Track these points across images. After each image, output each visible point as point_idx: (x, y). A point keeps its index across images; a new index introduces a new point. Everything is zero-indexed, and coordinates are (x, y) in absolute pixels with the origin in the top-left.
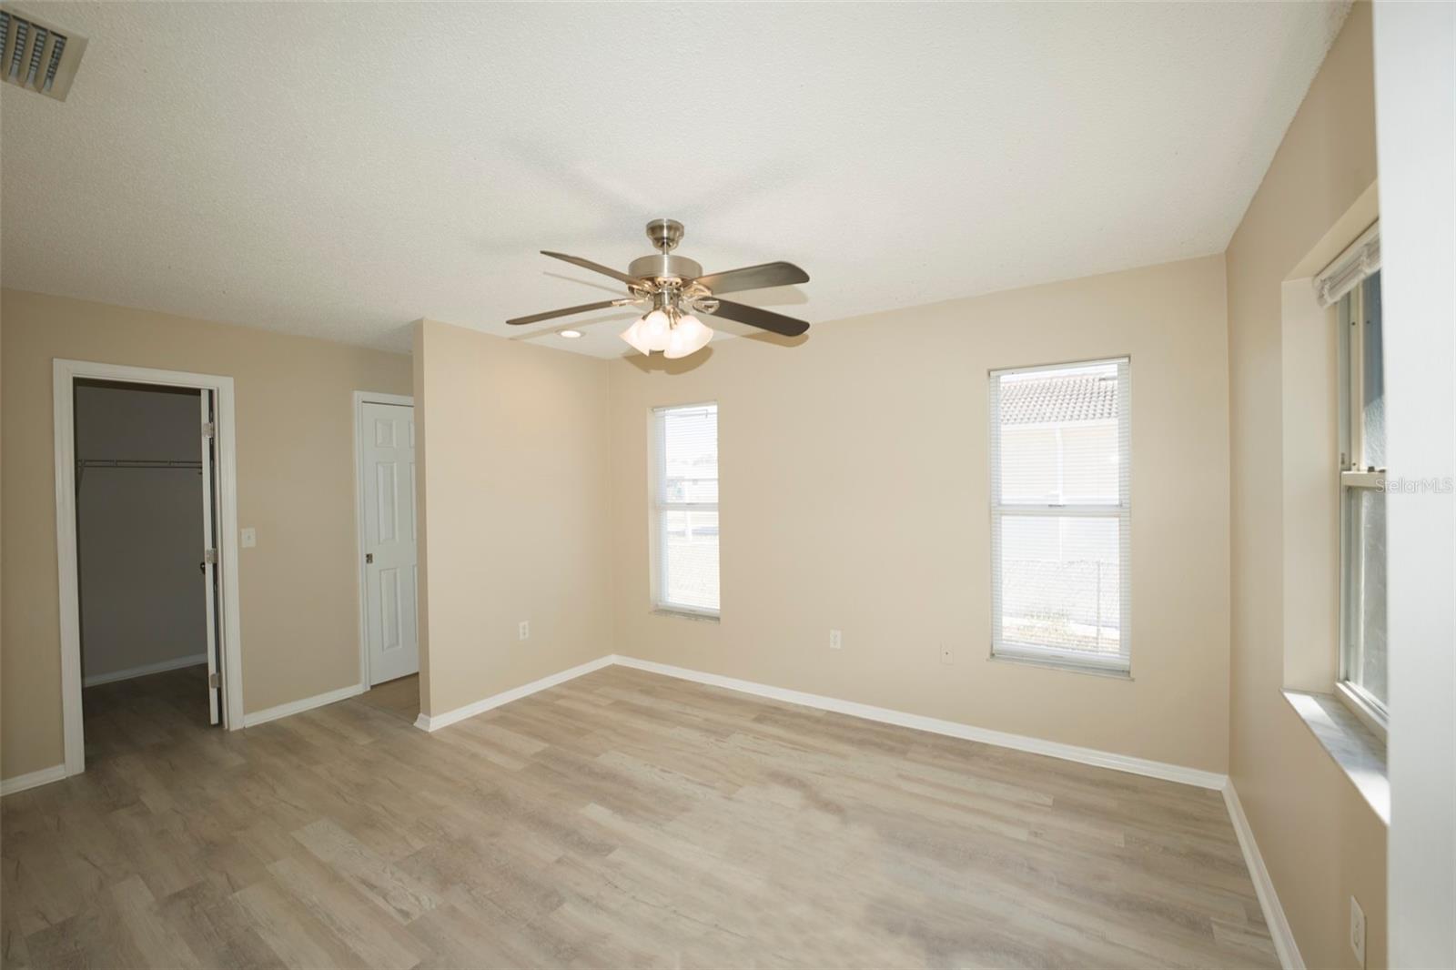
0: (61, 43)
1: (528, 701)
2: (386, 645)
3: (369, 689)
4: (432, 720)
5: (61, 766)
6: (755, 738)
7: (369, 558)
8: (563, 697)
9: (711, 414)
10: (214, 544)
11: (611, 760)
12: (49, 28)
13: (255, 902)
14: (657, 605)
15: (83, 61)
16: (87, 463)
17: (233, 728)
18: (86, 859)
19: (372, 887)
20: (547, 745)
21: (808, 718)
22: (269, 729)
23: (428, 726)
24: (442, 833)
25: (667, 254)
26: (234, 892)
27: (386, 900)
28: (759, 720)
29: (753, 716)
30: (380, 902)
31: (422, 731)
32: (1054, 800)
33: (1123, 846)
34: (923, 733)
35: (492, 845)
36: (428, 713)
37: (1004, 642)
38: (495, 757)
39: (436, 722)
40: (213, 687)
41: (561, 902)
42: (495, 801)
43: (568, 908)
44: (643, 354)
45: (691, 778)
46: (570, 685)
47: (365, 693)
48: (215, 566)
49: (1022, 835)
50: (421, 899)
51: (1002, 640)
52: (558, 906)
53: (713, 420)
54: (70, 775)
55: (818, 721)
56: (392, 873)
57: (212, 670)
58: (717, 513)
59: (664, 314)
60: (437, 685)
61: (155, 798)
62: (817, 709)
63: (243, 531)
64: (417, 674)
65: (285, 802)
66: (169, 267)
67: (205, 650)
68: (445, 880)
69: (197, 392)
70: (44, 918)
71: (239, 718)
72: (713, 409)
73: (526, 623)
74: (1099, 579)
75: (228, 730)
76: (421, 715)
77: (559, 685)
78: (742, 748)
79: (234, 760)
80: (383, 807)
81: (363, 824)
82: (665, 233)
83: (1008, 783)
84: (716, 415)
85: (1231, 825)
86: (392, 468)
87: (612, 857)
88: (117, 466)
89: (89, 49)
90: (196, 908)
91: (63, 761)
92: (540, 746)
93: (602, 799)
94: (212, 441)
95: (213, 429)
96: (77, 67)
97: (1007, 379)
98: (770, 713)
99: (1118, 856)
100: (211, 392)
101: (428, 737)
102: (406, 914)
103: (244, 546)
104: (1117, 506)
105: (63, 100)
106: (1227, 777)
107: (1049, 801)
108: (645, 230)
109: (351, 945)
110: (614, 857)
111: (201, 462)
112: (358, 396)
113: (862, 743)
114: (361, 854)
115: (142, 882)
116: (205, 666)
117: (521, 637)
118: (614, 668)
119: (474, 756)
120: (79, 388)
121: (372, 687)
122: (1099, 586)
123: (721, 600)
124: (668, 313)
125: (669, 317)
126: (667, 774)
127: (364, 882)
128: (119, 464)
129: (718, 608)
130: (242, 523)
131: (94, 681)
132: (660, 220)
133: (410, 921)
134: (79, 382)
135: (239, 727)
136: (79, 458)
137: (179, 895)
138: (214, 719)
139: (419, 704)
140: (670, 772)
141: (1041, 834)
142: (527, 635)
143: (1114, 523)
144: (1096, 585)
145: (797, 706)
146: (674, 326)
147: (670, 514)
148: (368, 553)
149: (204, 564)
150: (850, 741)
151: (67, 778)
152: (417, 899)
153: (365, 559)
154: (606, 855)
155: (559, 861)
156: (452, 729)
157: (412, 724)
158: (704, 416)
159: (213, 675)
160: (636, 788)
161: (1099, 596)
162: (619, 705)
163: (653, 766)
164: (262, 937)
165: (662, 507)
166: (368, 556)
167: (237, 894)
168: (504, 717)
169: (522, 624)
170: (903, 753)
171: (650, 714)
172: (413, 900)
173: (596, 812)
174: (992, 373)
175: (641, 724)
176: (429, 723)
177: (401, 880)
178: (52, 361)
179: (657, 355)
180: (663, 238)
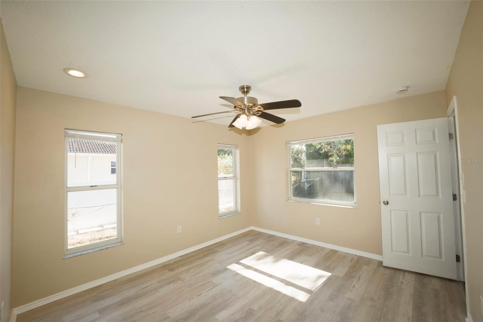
25: (246, 96)
82: (245, 90)
124: (247, 115)
125: (247, 116)
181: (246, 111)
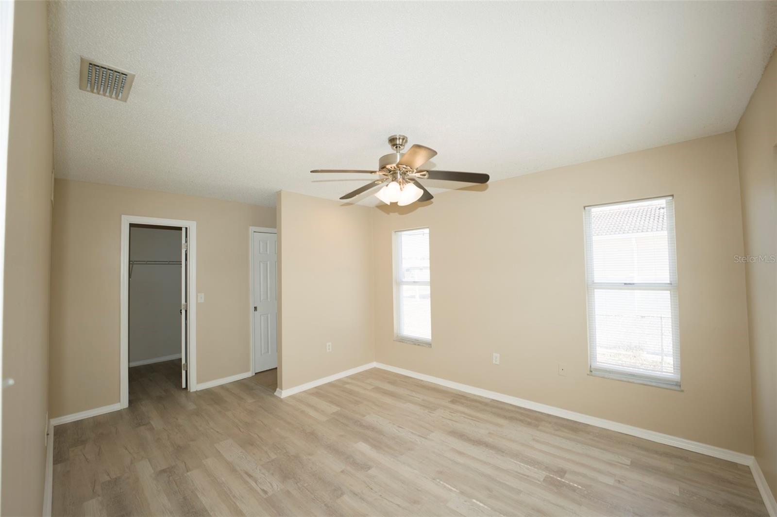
0: (126, 77)
1: (331, 384)
2: (263, 352)
3: (254, 374)
4: (283, 392)
5: (119, 404)
6: (450, 412)
7: (256, 308)
8: (348, 383)
9: (426, 234)
10: (186, 301)
11: (371, 419)
12: (120, 72)
13: (196, 477)
14: (398, 336)
15: (133, 84)
16: (135, 263)
17: (191, 391)
18: (126, 449)
19: (250, 476)
20: (339, 409)
21: (481, 403)
22: (208, 392)
23: (281, 395)
24: (285, 451)
25: (399, 152)
26: (188, 472)
27: (256, 484)
28: (453, 402)
29: (450, 400)
30: (253, 484)
31: (278, 397)
32: (631, 462)
33: (678, 495)
34: (549, 416)
35: (309, 459)
36: (281, 389)
37: (598, 363)
38: (312, 413)
39: (285, 393)
40: (184, 370)
41: (342, 494)
42: (312, 436)
43: (346, 498)
44: (387, 205)
45: (414, 432)
46: (353, 377)
47: (253, 376)
48: (186, 311)
49: (611, 481)
50: (273, 485)
51: (597, 362)
52: (341, 496)
53: (427, 237)
54: (122, 408)
55: (486, 404)
56: (260, 470)
57: (183, 362)
58: (429, 287)
59: (397, 183)
60: (286, 374)
61: (157, 423)
62: (486, 398)
63: (199, 294)
64: (276, 368)
65: (213, 429)
66: (169, 172)
67: (180, 352)
68: (286, 475)
69: (180, 229)
70: (108, 475)
71: (195, 386)
72: (427, 231)
73: (330, 344)
74: (662, 327)
75: (190, 391)
76: (278, 389)
77: (347, 377)
78: (443, 417)
79: (191, 407)
80: (258, 436)
81: (248, 444)
82: (398, 141)
83: (601, 449)
84: (428, 234)
85: (757, 489)
86: (267, 264)
87: (370, 472)
88: (147, 264)
89: (136, 78)
90: (171, 478)
91: (120, 401)
92: (334, 409)
93: (366, 440)
94: (186, 251)
95: (187, 246)
96: (131, 87)
97: (595, 211)
98: (458, 398)
99: (675, 501)
100: (186, 228)
101: (281, 400)
102: (265, 492)
103: (199, 302)
104: (669, 284)
105: (126, 101)
106: (753, 457)
107: (628, 462)
108: (388, 141)
109: (239, 505)
110: (372, 472)
111: (181, 262)
112: (252, 229)
113: (511, 419)
114: (246, 458)
115: (148, 463)
116: (180, 360)
117: (328, 351)
118: (375, 369)
119: (303, 412)
120: (131, 228)
121: (256, 374)
122: (662, 332)
123: (432, 334)
124: (400, 183)
125: (400, 185)
126: (400, 429)
127: (247, 473)
128: (148, 263)
129: (430, 338)
130: (198, 291)
131: (133, 364)
132: (395, 135)
133: (267, 496)
134: (132, 225)
135: (195, 390)
136: (131, 260)
137: (164, 471)
138: (184, 386)
139: (277, 384)
140: (402, 428)
141: (623, 482)
142: (330, 350)
143: (667, 294)
144: (660, 331)
145: (475, 395)
146: (403, 189)
147: (405, 288)
148: (255, 306)
149: (181, 310)
150: (505, 417)
151: (121, 410)
152: (271, 485)
153: (253, 309)
154: (367, 471)
155: (343, 472)
156: (292, 397)
157: (274, 393)
158: (422, 235)
159: (184, 364)
160: (384, 436)
161: (662, 338)
162: (377, 389)
163: (394, 424)
164: (199, 496)
165: (400, 283)
166: (255, 308)
167: (189, 473)
168: (318, 392)
169: (328, 344)
170: (536, 426)
171: (392, 395)
172: (269, 485)
173: (363, 447)
174: (586, 208)
175: (388, 400)
176: (281, 393)
177: (263, 474)
178: (121, 216)
179: (394, 205)
180: (397, 144)
181: (399, 176)
